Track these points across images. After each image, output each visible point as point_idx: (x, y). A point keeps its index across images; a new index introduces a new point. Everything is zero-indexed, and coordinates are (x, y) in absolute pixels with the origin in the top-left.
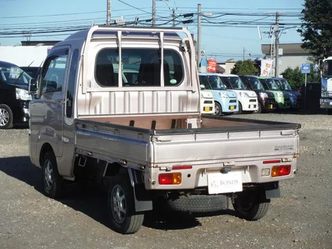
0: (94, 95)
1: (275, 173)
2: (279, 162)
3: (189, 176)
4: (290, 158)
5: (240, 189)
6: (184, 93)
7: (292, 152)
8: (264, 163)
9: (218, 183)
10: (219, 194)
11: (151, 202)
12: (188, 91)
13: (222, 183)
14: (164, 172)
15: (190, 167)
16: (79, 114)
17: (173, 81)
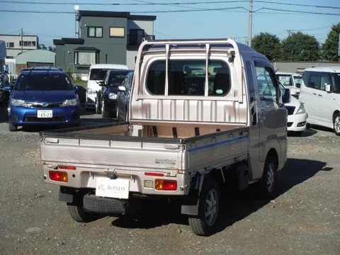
0: (145, 101)
1: (161, 187)
2: (162, 175)
3: (74, 176)
4: (173, 173)
5: (126, 196)
6: (231, 104)
7: (176, 167)
8: (146, 174)
9: (105, 187)
10: (105, 198)
11: (72, 196)
12: (235, 101)
13: (109, 188)
14: (53, 169)
15: (74, 168)
16: (133, 118)
17: (220, 91)
